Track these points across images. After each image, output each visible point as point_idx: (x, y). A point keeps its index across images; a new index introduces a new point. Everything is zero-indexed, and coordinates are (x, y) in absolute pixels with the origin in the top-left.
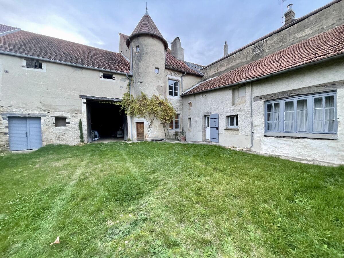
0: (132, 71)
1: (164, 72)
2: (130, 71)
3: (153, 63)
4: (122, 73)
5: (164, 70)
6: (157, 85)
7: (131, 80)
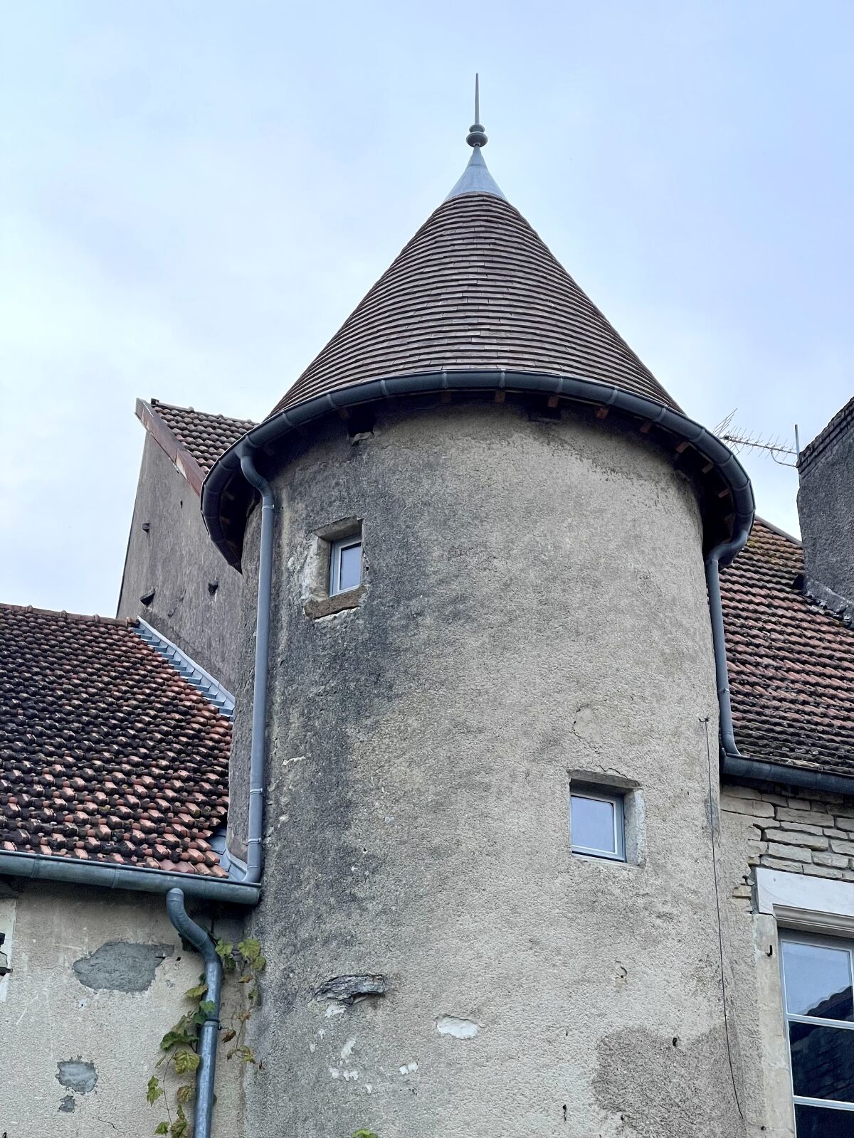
0: (253, 838)
1: (712, 831)
2: (222, 845)
3: (543, 726)
4: (115, 870)
5: (708, 802)
6: (601, 1028)
7: (228, 971)
